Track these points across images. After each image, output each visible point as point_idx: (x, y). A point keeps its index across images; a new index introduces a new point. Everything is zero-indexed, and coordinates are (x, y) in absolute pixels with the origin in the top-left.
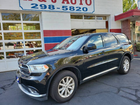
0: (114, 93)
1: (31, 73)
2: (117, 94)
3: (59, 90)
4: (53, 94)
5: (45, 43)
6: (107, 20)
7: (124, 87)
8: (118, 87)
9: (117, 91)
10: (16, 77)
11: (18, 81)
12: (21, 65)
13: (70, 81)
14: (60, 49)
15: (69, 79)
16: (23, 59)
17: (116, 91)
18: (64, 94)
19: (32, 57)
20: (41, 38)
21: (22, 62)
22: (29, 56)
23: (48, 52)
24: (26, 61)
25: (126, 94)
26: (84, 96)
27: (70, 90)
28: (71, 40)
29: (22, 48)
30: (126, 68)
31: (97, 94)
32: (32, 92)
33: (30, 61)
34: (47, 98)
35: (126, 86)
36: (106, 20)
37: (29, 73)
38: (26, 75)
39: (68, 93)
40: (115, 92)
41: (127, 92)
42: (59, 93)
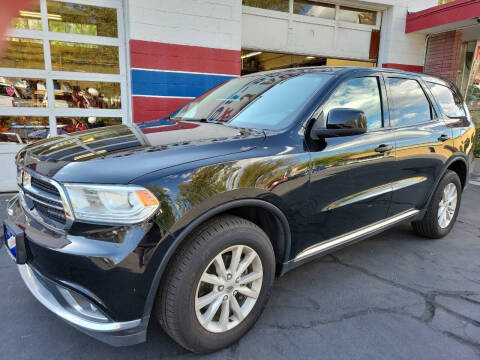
0: (413, 317)
1: (73, 219)
2: (426, 321)
3: (200, 303)
4: (171, 320)
5: (134, 92)
6: (377, 28)
7: (446, 294)
8: (425, 291)
9: (424, 307)
10: (5, 230)
11: (13, 251)
12: (28, 177)
13: (244, 266)
14: (203, 121)
15: (243, 256)
16: (37, 153)
17: (421, 310)
18: (217, 318)
19: (79, 144)
20: (118, 72)
21: (33, 167)
22: (68, 139)
23: (146, 132)
24: (54, 160)
25: (465, 326)
26: (296, 327)
27: (241, 298)
28: (240, 94)
29: (45, 106)
30: (444, 216)
31: (346, 317)
32: (78, 308)
33: (71, 164)
34: (142, 337)
35: (453, 288)
36: (374, 28)
37: (63, 221)
38: (51, 227)
39: (232, 313)
40: (419, 316)
41: (466, 319)
42: (198, 314)
